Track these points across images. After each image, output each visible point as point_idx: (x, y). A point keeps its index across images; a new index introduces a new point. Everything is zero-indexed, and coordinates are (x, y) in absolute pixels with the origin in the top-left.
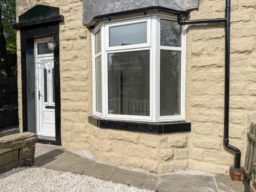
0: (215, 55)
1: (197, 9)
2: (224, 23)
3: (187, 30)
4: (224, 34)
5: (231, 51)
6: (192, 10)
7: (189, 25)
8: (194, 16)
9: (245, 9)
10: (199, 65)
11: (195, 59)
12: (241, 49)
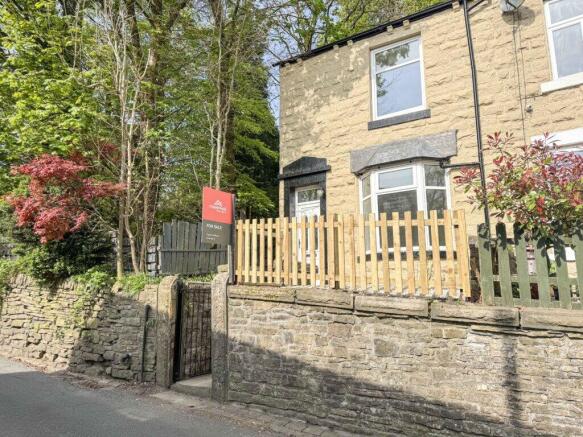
1: (456, 155)
2: (478, 166)
3: (450, 172)
4: (480, 173)
6: (452, 156)
7: (450, 168)
8: (454, 161)
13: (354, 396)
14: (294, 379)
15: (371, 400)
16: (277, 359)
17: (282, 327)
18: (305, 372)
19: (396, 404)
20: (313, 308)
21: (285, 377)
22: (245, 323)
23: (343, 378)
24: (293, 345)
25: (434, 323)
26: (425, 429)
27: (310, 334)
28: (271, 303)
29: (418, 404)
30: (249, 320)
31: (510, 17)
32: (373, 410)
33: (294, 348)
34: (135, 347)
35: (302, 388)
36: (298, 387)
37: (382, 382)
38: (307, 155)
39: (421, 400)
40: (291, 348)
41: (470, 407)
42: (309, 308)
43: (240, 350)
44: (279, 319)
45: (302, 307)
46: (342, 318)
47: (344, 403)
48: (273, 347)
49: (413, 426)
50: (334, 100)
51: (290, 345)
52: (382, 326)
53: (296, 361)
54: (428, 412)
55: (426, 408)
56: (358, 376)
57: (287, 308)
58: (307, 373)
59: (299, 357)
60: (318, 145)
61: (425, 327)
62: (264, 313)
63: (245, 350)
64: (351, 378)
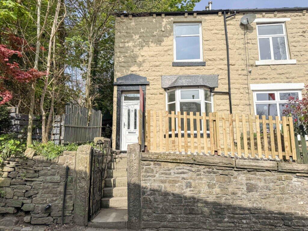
0: (226, 106)
1: (217, 87)
2: (228, 94)
3: (214, 95)
4: (228, 98)
5: (232, 104)
6: (215, 87)
7: (214, 93)
8: (216, 90)
9: (235, 89)
10: (220, 109)
11: (218, 107)
12: (235, 104)
13: (232, 215)
14: (193, 209)
15: (242, 216)
16: (179, 199)
17: (183, 178)
18: (199, 205)
19: (258, 216)
20: (207, 166)
21: (186, 209)
22: (155, 176)
23: (225, 205)
24: (191, 189)
25: (279, 173)
26: (273, 227)
27: (204, 182)
28: (176, 164)
29: (270, 215)
30: (157, 175)
31: (243, 27)
32: (244, 221)
33: (192, 191)
34: (55, 199)
35: (199, 214)
36: (195, 214)
37: (249, 205)
38: (134, 73)
39: (271, 213)
40: (190, 191)
41: (296, 213)
42: (204, 167)
43: (151, 194)
44: (181, 173)
45: (198, 166)
46: (226, 172)
47: (226, 220)
48: (177, 191)
49: (267, 227)
50: (152, 45)
51: (189, 189)
52: (250, 175)
53: (194, 198)
54: (275, 218)
55: (274, 217)
56: (234, 203)
57: (187, 167)
58: (202, 205)
59: (196, 196)
60: (141, 68)
61: (274, 175)
62: (169, 170)
63: (155, 194)
64: (230, 205)
